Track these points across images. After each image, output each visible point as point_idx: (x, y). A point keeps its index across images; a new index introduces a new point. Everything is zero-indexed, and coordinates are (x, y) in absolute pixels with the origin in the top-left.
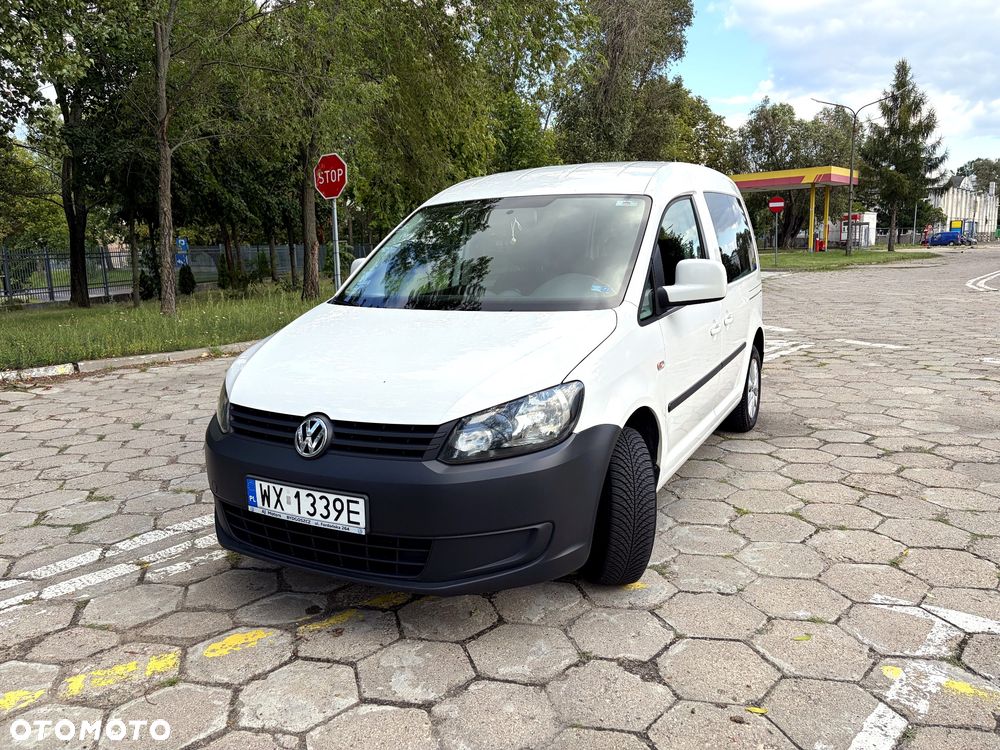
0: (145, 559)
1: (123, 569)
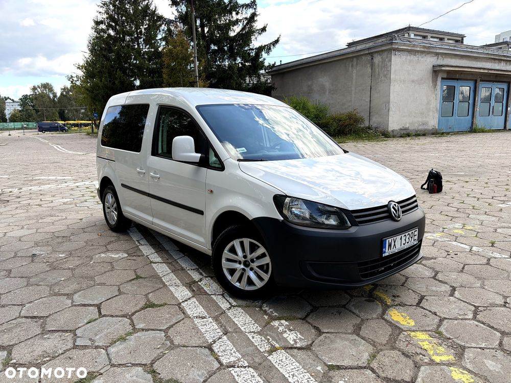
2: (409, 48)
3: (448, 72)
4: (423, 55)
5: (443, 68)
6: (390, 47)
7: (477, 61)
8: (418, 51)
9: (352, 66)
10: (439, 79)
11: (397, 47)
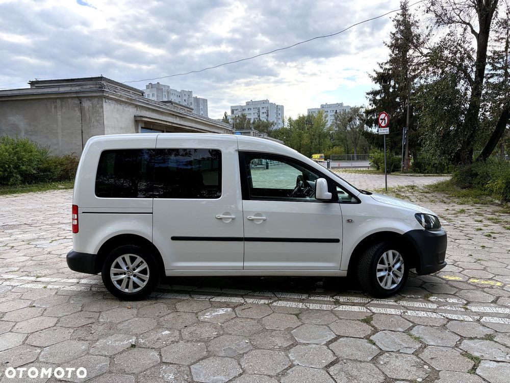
0: (463, 310)
1: (474, 309)
2: (117, 98)
3: (146, 122)
4: (127, 106)
5: (144, 119)
6: (101, 94)
7: (163, 115)
8: (123, 102)
9: (56, 107)
10: (140, 128)
11: (107, 95)
